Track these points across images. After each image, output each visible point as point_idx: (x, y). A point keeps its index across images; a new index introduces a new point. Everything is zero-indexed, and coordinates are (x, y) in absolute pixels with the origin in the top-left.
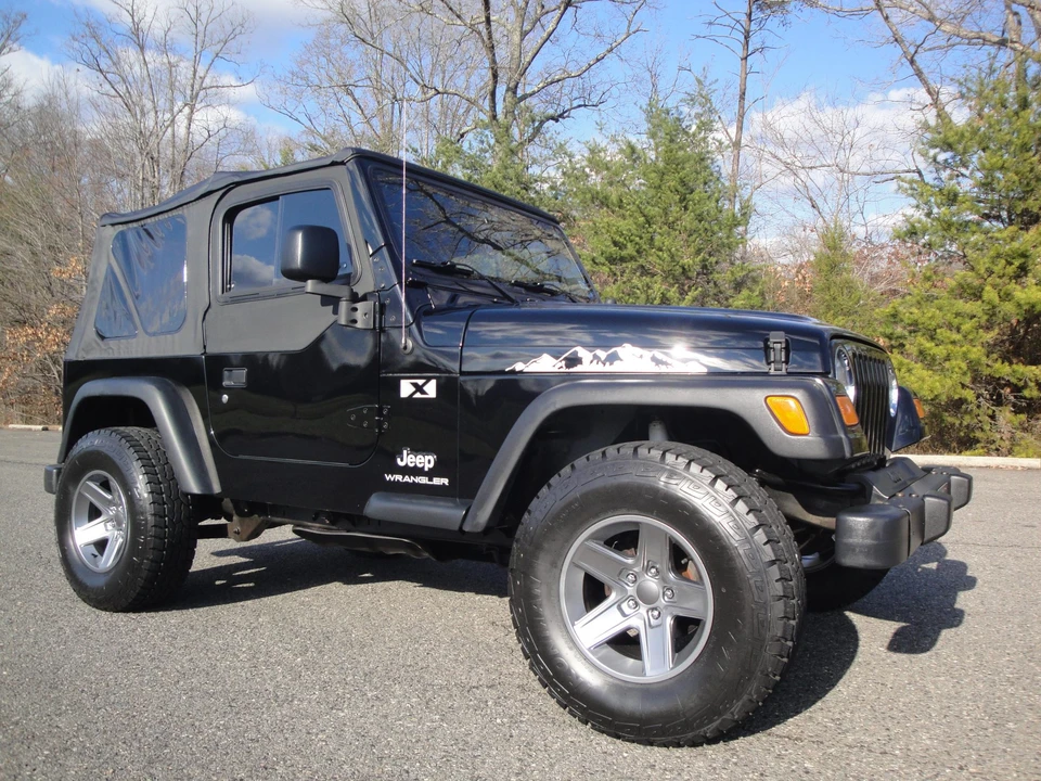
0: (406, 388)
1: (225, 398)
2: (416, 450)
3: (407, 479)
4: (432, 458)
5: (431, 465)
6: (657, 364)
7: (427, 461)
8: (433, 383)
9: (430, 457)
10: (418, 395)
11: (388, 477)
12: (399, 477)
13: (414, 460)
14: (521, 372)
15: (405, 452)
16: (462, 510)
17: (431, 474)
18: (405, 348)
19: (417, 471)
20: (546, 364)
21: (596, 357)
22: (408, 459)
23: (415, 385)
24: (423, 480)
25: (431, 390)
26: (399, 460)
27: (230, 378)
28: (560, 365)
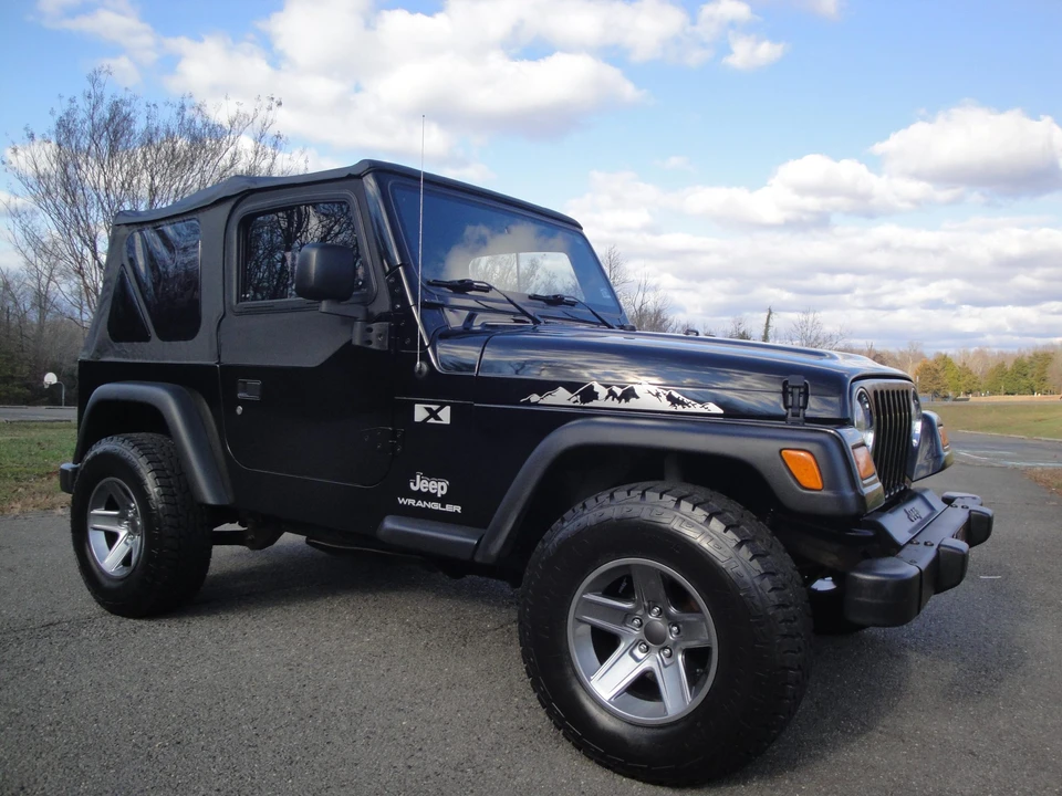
0: (420, 413)
1: (240, 409)
2: (430, 474)
3: (420, 504)
4: (445, 484)
5: (444, 492)
6: (673, 404)
7: (440, 487)
8: (448, 409)
9: (443, 484)
10: (432, 421)
11: (401, 501)
12: (411, 502)
13: (427, 485)
14: (536, 404)
15: (418, 477)
16: (474, 539)
17: (444, 500)
18: (420, 372)
19: (429, 497)
20: (561, 397)
21: (612, 393)
22: (421, 484)
23: (429, 410)
24: (436, 506)
25: (445, 416)
26: (412, 484)
27: (244, 391)
28: (575, 398)
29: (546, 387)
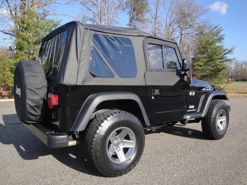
0: (190, 94)
1: (153, 98)
2: (192, 105)
3: (190, 111)
7: (193, 107)
8: (194, 92)
10: (192, 95)
11: (188, 111)
12: (189, 111)
18: (191, 86)
19: (192, 109)
20: (204, 89)
22: (191, 107)
23: (192, 93)
24: (192, 110)
25: (194, 94)
26: (189, 107)
27: (154, 92)
29: (203, 88)
